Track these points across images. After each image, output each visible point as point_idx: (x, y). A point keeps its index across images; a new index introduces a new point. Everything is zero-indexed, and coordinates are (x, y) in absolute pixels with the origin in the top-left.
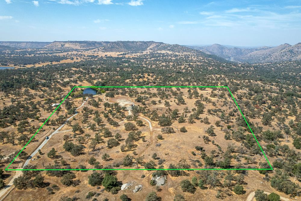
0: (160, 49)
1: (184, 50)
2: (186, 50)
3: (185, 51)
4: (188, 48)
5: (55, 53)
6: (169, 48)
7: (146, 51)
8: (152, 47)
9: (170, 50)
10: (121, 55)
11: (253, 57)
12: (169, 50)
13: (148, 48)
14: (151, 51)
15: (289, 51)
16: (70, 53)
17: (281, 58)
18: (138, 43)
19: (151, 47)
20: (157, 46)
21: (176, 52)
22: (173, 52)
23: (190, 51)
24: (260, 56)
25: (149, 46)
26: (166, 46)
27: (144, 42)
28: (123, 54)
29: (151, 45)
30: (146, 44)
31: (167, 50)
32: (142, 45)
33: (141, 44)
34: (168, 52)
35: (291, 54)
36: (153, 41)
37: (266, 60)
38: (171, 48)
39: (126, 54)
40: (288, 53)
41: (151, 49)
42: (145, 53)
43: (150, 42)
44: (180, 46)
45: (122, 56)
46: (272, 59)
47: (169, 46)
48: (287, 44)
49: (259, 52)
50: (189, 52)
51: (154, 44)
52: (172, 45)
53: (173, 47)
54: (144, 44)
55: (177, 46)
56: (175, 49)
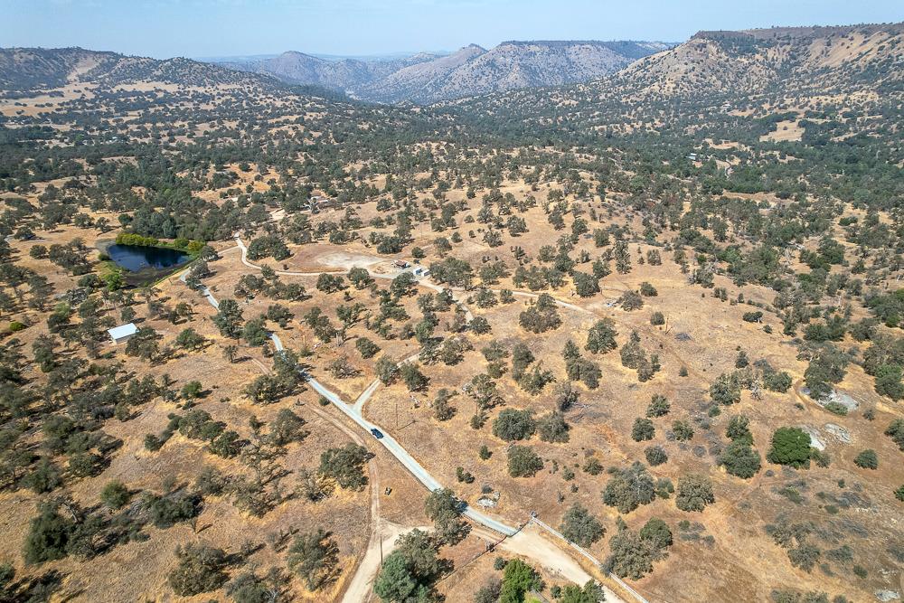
0: (119, 78)
1: (214, 77)
2: (220, 76)
3: (220, 79)
4: (228, 72)
6: (159, 73)
7: (70, 89)
8: (86, 70)
9: (167, 78)
11: (405, 86)
12: (159, 78)
13: (72, 77)
14: (90, 86)
15: (488, 63)
17: (475, 82)
18: (16, 57)
19: (82, 69)
20: (106, 67)
22: (182, 87)
23: (237, 80)
24: (424, 79)
25: (71, 68)
26: (141, 66)
27: (40, 51)
29: (80, 64)
30: (56, 59)
31: (153, 80)
32: (36, 63)
34: (161, 85)
35: (493, 72)
36: (79, 48)
37: (443, 89)
38: (167, 70)
40: (488, 70)
41: (81, 78)
42: (70, 93)
43: (68, 50)
44: (196, 63)
46: (457, 87)
47: (156, 64)
48: (476, 46)
49: (414, 71)
51: (90, 59)
52: (165, 61)
53: (170, 68)
54: (48, 59)
55: (184, 63)
56: (184, 75)
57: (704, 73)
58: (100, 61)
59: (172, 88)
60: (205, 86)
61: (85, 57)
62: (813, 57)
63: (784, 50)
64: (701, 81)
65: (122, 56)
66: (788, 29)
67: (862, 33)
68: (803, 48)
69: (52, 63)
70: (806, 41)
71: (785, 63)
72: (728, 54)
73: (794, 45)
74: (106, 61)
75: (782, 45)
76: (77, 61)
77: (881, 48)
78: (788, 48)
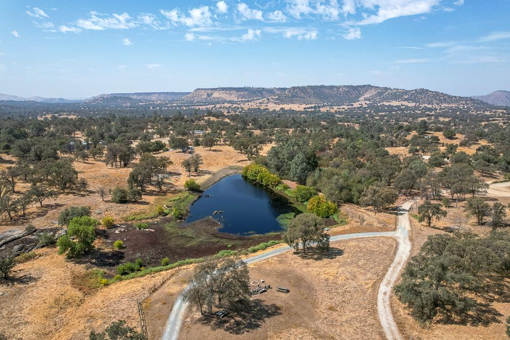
0: (387, 99)
1: (440, 100)
2: (445, 99)
3: (445, 101)
4: (450, 97)
5: (194, 106)
6: (405, 97)
7: (358, 103)
8: (369, 96)
9: (410, 100)
10: (311, 108)
12: (406, 100)
13: (362, 98)
14: (368, 102)
16: (218, 106)
18: (341, 89)
19: (367, 95)
20: (379, 94)
21: (424, 103)
22: (418, 104)
23: (456, 102)
25: (363, 94)
26: (398, 94)
27: (352, 86)
28: (315, 107)
29: (367, 93)
30: (357, 90)
31: (402, 100)
32: (348, 92)
33: (347, 89)
34: (406, 103)
36: (369, 85)
38: (411, 96)
39: (319, 107)
41: (365, 99)
42: (356, 105)
43: (364, 86)
44: (431, 91)
45: (313, 110)
47: (406, 92)
50: (453, 102)
51: (373, 90)
52: (412, 91)
53: (414, 94)
54: (353, 90)
55: (423, 91)
56: (421, 98)
58: (377, 91)
59: (412, 105)
60: (433, 104)
61: (371, 89)
65: (390, 89)
69: (355, 92)
74: (381, 91)
76: (366, 91)
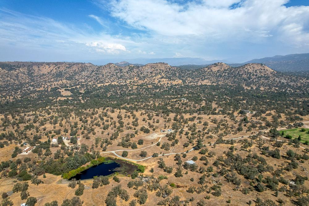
57: (3, 77)
62: (36, 71)
63: (25, 69)
64: (4, 80)
66: (22, 62)
67: (47, 64)
68: (31, 68)
70: (31, 66)
71: (28, 73)
72: (7, 70)
73: (27, 67)
75: (23, 67)
77: (56, 69)
78: (26, 68)
